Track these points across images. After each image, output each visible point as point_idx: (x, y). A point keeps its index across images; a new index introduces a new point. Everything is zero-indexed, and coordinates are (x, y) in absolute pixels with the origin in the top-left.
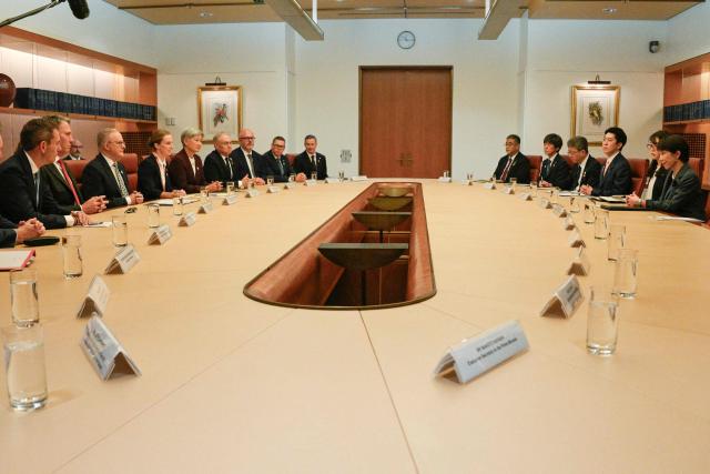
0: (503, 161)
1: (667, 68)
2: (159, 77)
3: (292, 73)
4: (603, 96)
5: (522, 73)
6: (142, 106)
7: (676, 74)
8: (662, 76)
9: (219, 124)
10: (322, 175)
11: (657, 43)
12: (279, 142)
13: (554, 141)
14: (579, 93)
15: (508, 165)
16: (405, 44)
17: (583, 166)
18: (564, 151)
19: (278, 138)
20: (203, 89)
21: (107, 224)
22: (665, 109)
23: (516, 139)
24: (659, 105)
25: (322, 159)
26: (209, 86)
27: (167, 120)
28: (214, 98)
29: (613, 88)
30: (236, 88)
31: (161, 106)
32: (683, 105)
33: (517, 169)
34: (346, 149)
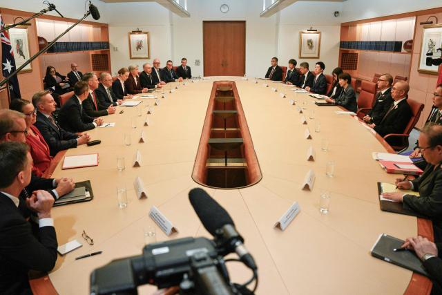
0: (270, 69)
1: (342, 24)
2: (109, 28)
3: (172, 25)
4: (314, 37)
5: (277, 25)
6: (103, 42)
7: (345, 27)
8: (340, 27)
9: (139, 50)
10: (190, 77)
11: (338, 12)
12: (170, 63)
13: (293, 62)
14: (303, 35)
15: (272, 71)
16: (224, 11)
17: (306, 75)
18: (298, 66)
19: (169, 61)
20: (131, 34)
21: (113, 125)
22: (341, 42)
23: (276, 59)
24: (338, 40)
25: (189, 68)
26: (134, 32)
27: (114, 48)
28: (136, 38)
29: (318, 33)
30: (146, 33)
31: (111, 42)
32: (349, 42)
33: (276, 74)
34: (197, 59)
